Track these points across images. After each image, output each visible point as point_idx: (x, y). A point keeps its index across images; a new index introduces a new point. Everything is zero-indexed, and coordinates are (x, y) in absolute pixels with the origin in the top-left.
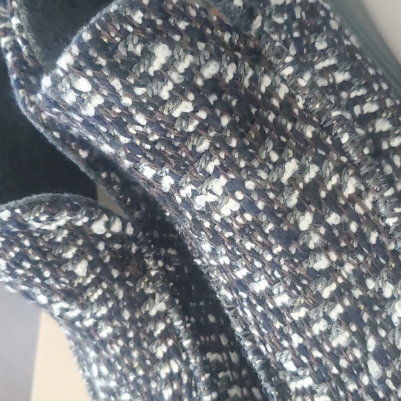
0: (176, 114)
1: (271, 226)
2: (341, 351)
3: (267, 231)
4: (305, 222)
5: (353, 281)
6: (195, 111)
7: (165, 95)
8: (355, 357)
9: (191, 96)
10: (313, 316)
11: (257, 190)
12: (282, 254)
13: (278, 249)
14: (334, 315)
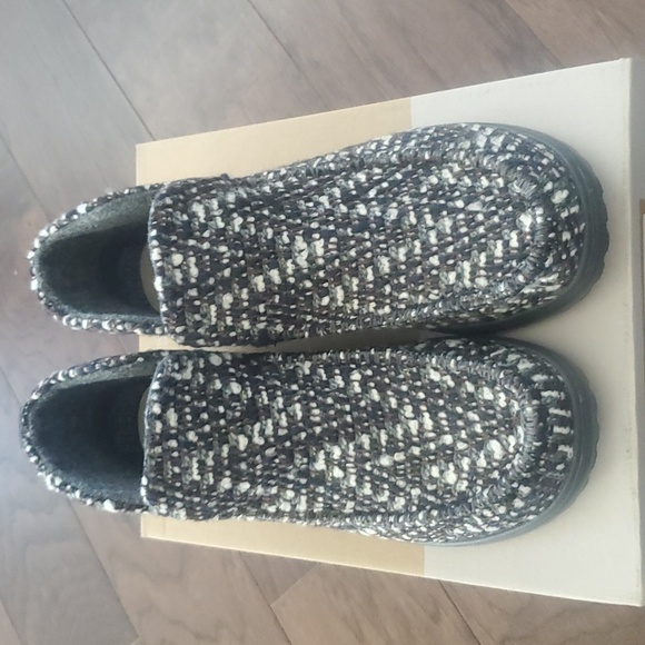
0: (237, 229)
1: (349, 230)
2: (455, 228)
3: (351, 234)
4: (362, 209)
5: (416, 200)
6: (245, 220)
7: (221, 225)
8: (463, 220)
9: (235, 215)
10: (424, 237)
11: (321, 223)
12: (371, 234)
13: (367, 235)
14: (430, 222)
